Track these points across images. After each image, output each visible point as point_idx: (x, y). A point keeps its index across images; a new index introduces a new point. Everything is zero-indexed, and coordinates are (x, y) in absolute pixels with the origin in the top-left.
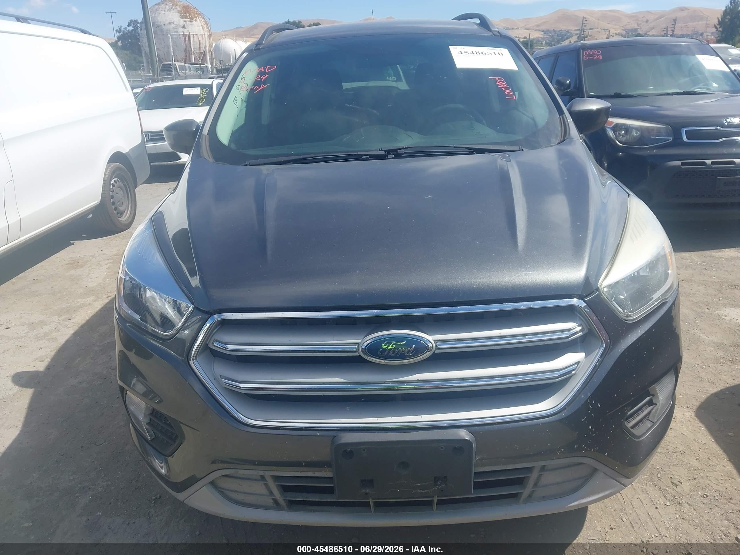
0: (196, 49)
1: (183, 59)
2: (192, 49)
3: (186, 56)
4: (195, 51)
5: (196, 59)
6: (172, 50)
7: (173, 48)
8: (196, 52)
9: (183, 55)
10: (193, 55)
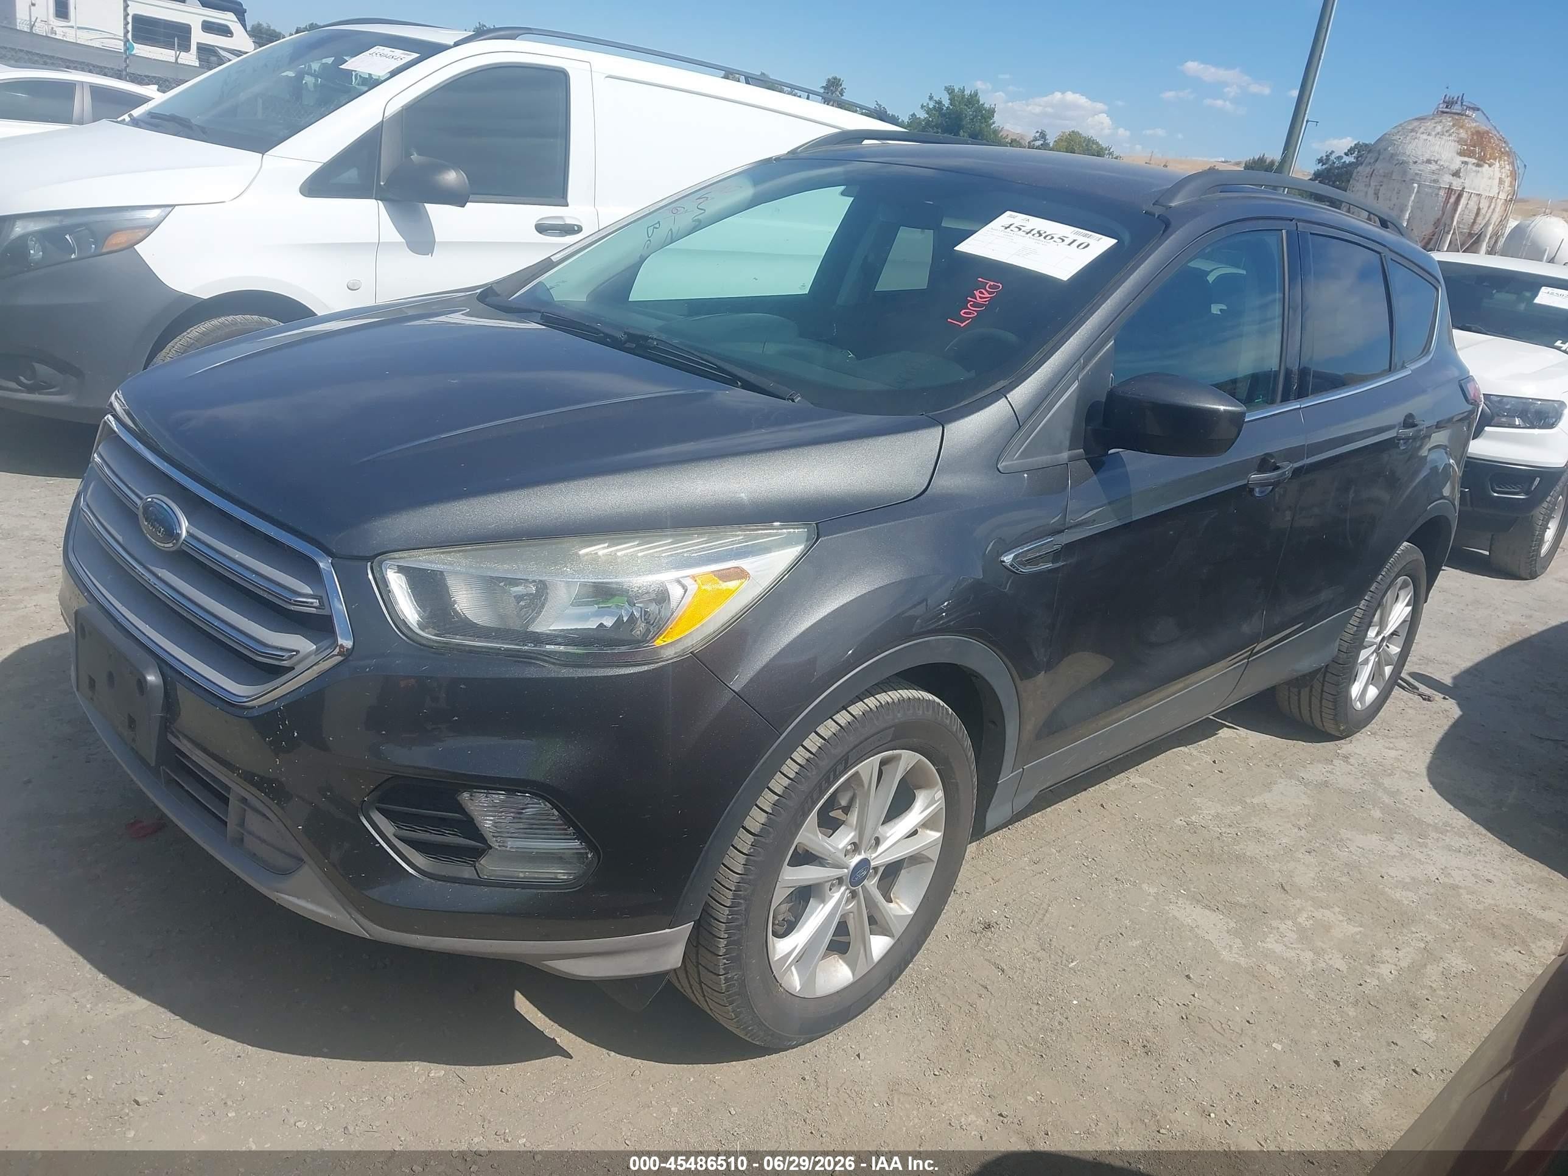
0: (1464, 224)
1: (1424, 238)
2: (1455, 223)
3: (1433, 235)
4: (1459, 227)
5: (1453, 245)
6: (1407, 216)
7: (1412, 211)
8: (1461, 230)
9: (1428, 230)
10: (1450, 236)
